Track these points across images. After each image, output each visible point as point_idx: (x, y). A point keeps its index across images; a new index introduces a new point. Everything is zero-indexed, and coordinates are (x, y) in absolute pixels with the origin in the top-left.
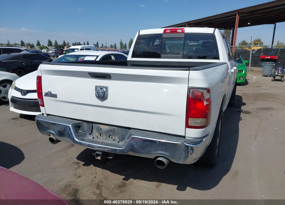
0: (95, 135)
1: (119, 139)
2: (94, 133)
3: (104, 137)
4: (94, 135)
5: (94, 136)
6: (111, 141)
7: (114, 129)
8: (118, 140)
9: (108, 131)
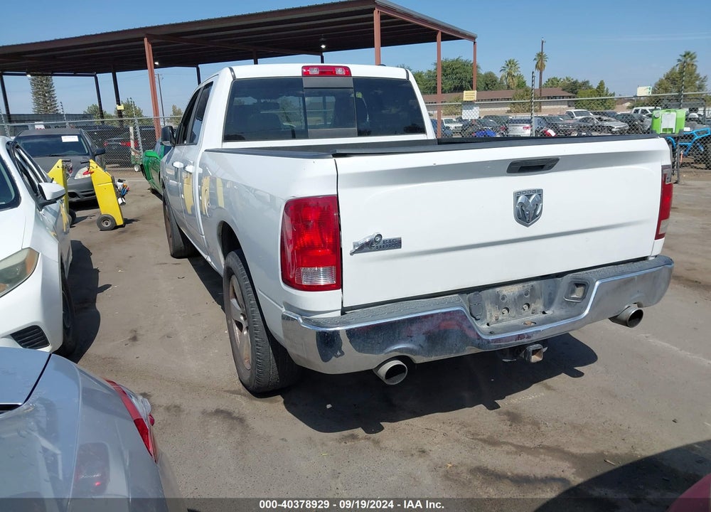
0: (491, 316)
1: (544, 305)
2: (488, 313)
3: (513, 312)
4: (488, 316)
5: (488, 319)
6: (527, 316)
7: (533, 288)
8: (541, 308)
9: (521, 296)
